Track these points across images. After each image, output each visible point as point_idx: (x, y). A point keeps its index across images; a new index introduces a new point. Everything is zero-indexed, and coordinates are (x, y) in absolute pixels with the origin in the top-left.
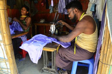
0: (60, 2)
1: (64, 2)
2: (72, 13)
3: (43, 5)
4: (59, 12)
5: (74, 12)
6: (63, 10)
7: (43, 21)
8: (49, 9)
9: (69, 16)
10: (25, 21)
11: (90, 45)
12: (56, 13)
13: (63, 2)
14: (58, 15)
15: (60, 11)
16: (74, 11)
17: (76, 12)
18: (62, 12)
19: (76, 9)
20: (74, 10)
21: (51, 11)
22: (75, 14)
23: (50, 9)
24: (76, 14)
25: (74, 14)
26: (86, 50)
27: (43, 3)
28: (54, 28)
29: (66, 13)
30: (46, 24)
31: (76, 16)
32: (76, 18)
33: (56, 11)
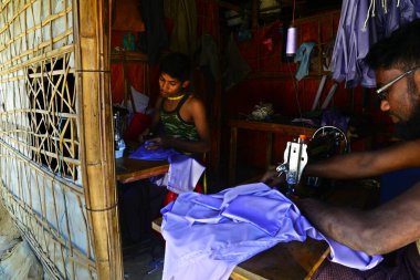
3: (270, 48)
4: (337, 76)
6: (354, 69)
7: (265, 113)
9: (384, 103)
10: (179, 117)
12: (324, 79)
13: (356, 30)
14: (333, 88)
15: (343, 71)
18: (352, 77)
21: (302, 73)
23: (299, 63)
27: (269, 41)
28: (301, 159)
29: (370, 82)
33: (325, 69)
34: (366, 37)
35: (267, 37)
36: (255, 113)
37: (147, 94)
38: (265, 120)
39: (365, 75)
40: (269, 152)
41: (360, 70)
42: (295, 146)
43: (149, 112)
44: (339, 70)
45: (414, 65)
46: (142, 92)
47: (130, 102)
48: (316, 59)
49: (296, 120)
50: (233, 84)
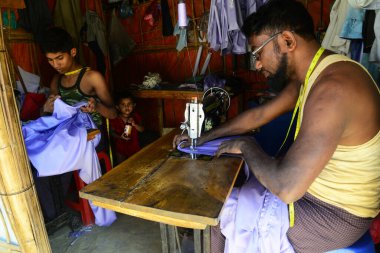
0: (213, 8)
1: (231, 5)
2: (271, 49)
3: (151, 23)
4: (214, 45)
5: (277, 47)
6: (227, 39)
7: (155, 82)
8: (175, 34)
9: (259, 62)
11: (357, 187)
12: (200, 49)
13: (226, 6)
14: (209, 56)
15: (218, 42)
16: (281, 40)
17: (289, 44)
18: (226, 46)
19: (288, 33)
20: (279, 36)
21: (182, 44)
22: (285, 54)
23: (178, 36)
24: (289, 55)
25: (280, 56)
26: (340, 210)
27: (150, 17)
28: (199, 116)
29: (240, 50)
30: (165, 94)
31: (289, 61)
32: (288, 71)
33: (200, 41)
34: (234, 12)
35: (147, 13)
36: (145, 83)
37: (37, 74)
38: (155, 88)
39: (235, 44)
40: (160, 117)
41: (231, 39)
42: (194, 106)
43: (42, 91)
44: (214, 41)
45: (277, 31)
46: (31, 72)
47: (19, 83)
48: (192, 32)
49: (182, 86)
50: (120, 58)
